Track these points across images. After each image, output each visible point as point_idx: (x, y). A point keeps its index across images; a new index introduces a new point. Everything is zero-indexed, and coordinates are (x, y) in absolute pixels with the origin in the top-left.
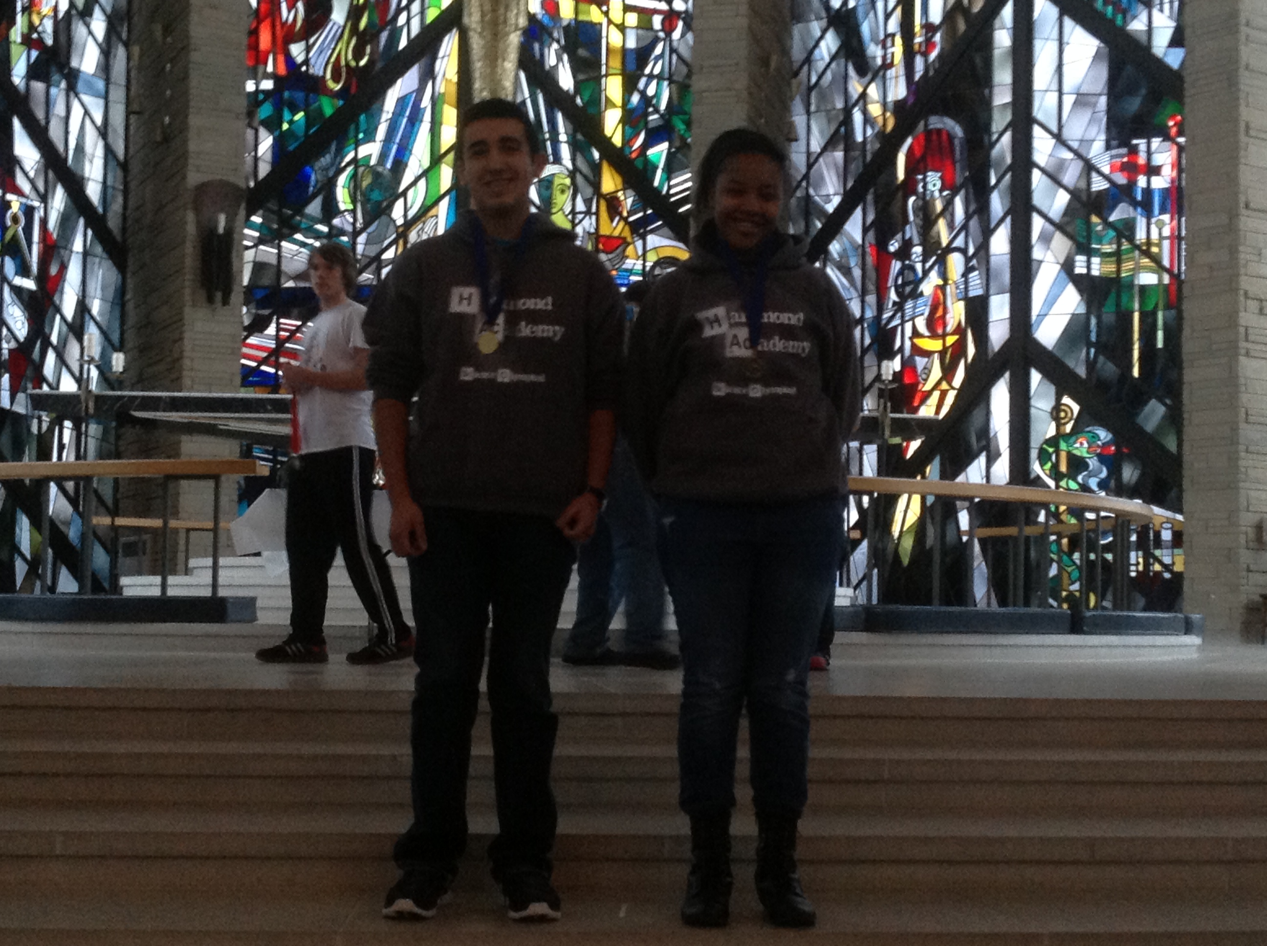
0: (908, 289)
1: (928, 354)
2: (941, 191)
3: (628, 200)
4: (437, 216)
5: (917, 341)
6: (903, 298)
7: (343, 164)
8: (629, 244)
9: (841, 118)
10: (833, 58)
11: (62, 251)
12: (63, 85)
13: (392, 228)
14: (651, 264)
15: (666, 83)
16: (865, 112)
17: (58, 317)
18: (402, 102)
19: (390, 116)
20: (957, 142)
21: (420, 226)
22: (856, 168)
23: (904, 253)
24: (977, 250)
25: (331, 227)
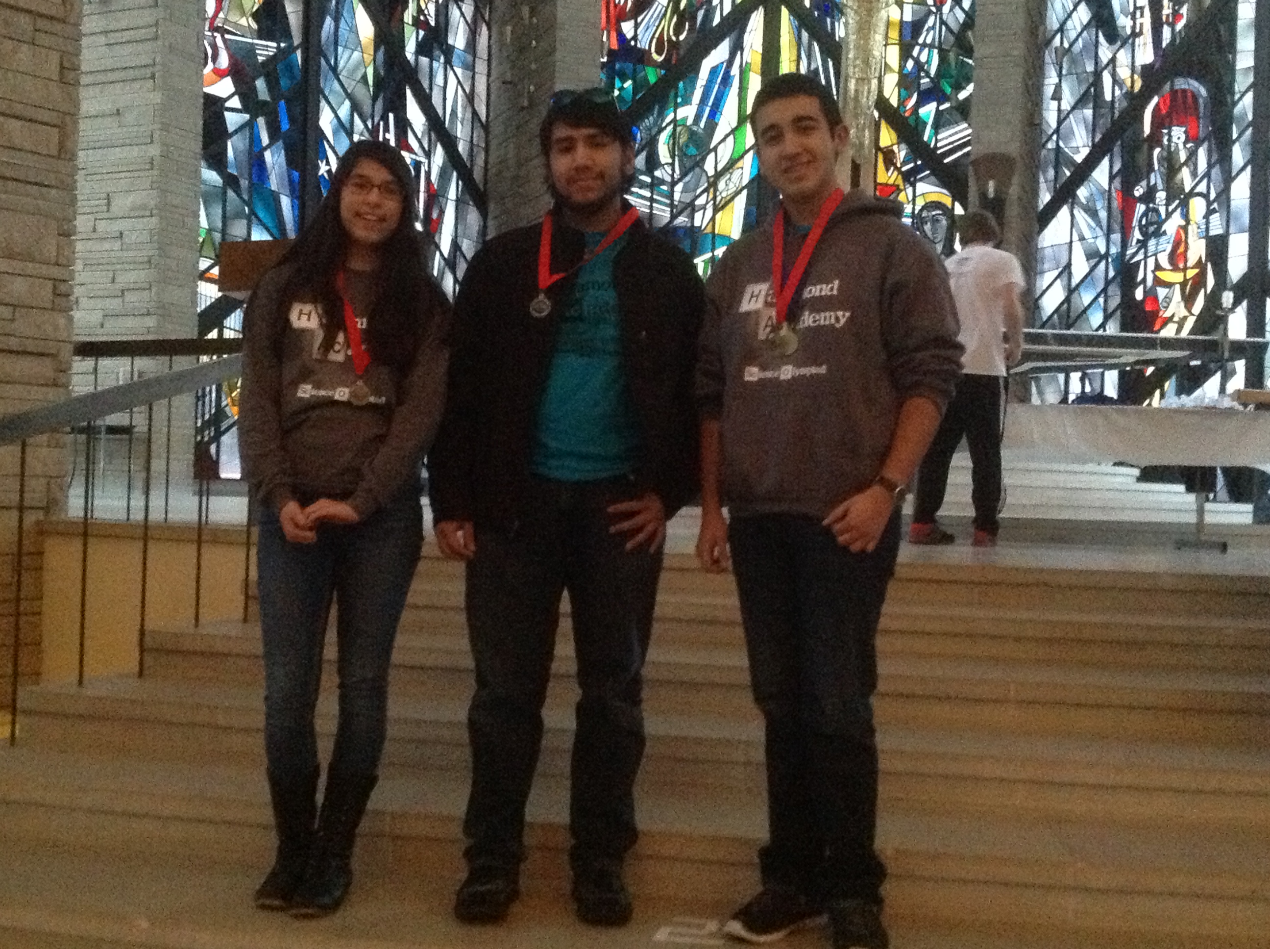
0: (1152, 229)
1: (1169, 285)
2: (1185, 143)
3: (901, 153)
4: (742, 168)
5: (1158, 273)
6: (1146, 237)
7: (664, 125)
8: (901, 191)
9: (1091, 80)
10: (1085, 28)
11: (441, 199)
12: (442, 59)
13: (704, 178)
14: (920, 208)
15: (936, 51)
16: (1114, 75)
17: (438, 254)
18: (714, 71)
19: (704, 83)
20: (1201, 101)
21: (728, 176)
22: (1105, 123)
23: (1149, 196)
24: (1218, 196)
25: (653, 177)
